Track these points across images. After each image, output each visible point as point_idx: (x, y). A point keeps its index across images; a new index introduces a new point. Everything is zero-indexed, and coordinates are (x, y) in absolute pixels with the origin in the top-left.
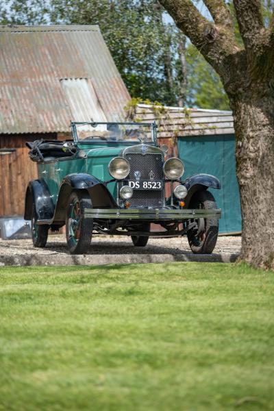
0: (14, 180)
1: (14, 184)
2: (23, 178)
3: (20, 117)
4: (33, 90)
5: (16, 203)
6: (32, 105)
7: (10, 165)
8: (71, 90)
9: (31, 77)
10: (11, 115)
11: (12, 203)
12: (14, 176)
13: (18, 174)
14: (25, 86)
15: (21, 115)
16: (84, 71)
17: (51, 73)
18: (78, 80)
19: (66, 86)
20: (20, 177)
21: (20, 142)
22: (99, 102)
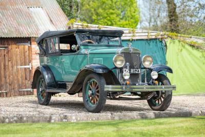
0: (7, 64)
1: (7, 67)
2: (12, 63)
3: (9, 28)
4: (13, 13)
5: (7, 77)
6: (15, 21)
7: (4, 55)
8: (35, 14)
9: (11, 5)
10: (4, 27)
11: (5, 78)
12: (7, 62)
13: (9, 61)
14: (9, 10)
15: (10, 26)
16: (40, 3)
17: (22, 3)
18: (38, 8)
19: (31, 11)
20: (10, 63)
21: (10, 42)
22: (51, 21)
